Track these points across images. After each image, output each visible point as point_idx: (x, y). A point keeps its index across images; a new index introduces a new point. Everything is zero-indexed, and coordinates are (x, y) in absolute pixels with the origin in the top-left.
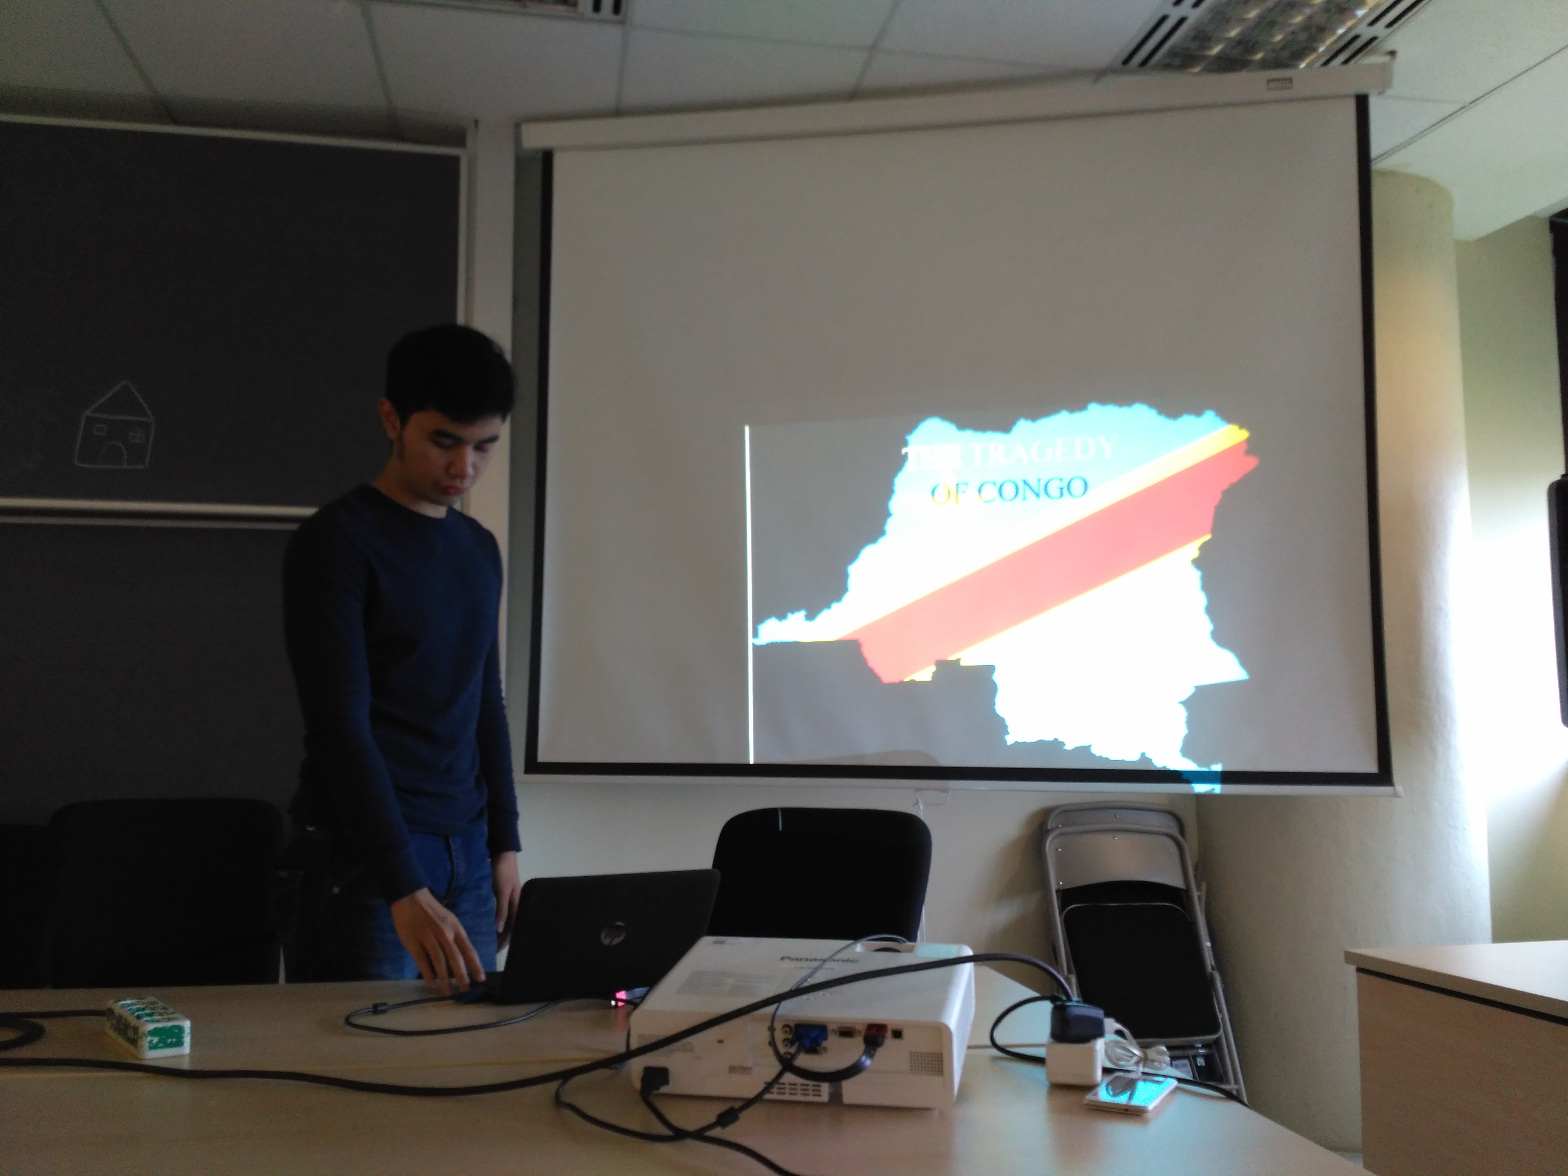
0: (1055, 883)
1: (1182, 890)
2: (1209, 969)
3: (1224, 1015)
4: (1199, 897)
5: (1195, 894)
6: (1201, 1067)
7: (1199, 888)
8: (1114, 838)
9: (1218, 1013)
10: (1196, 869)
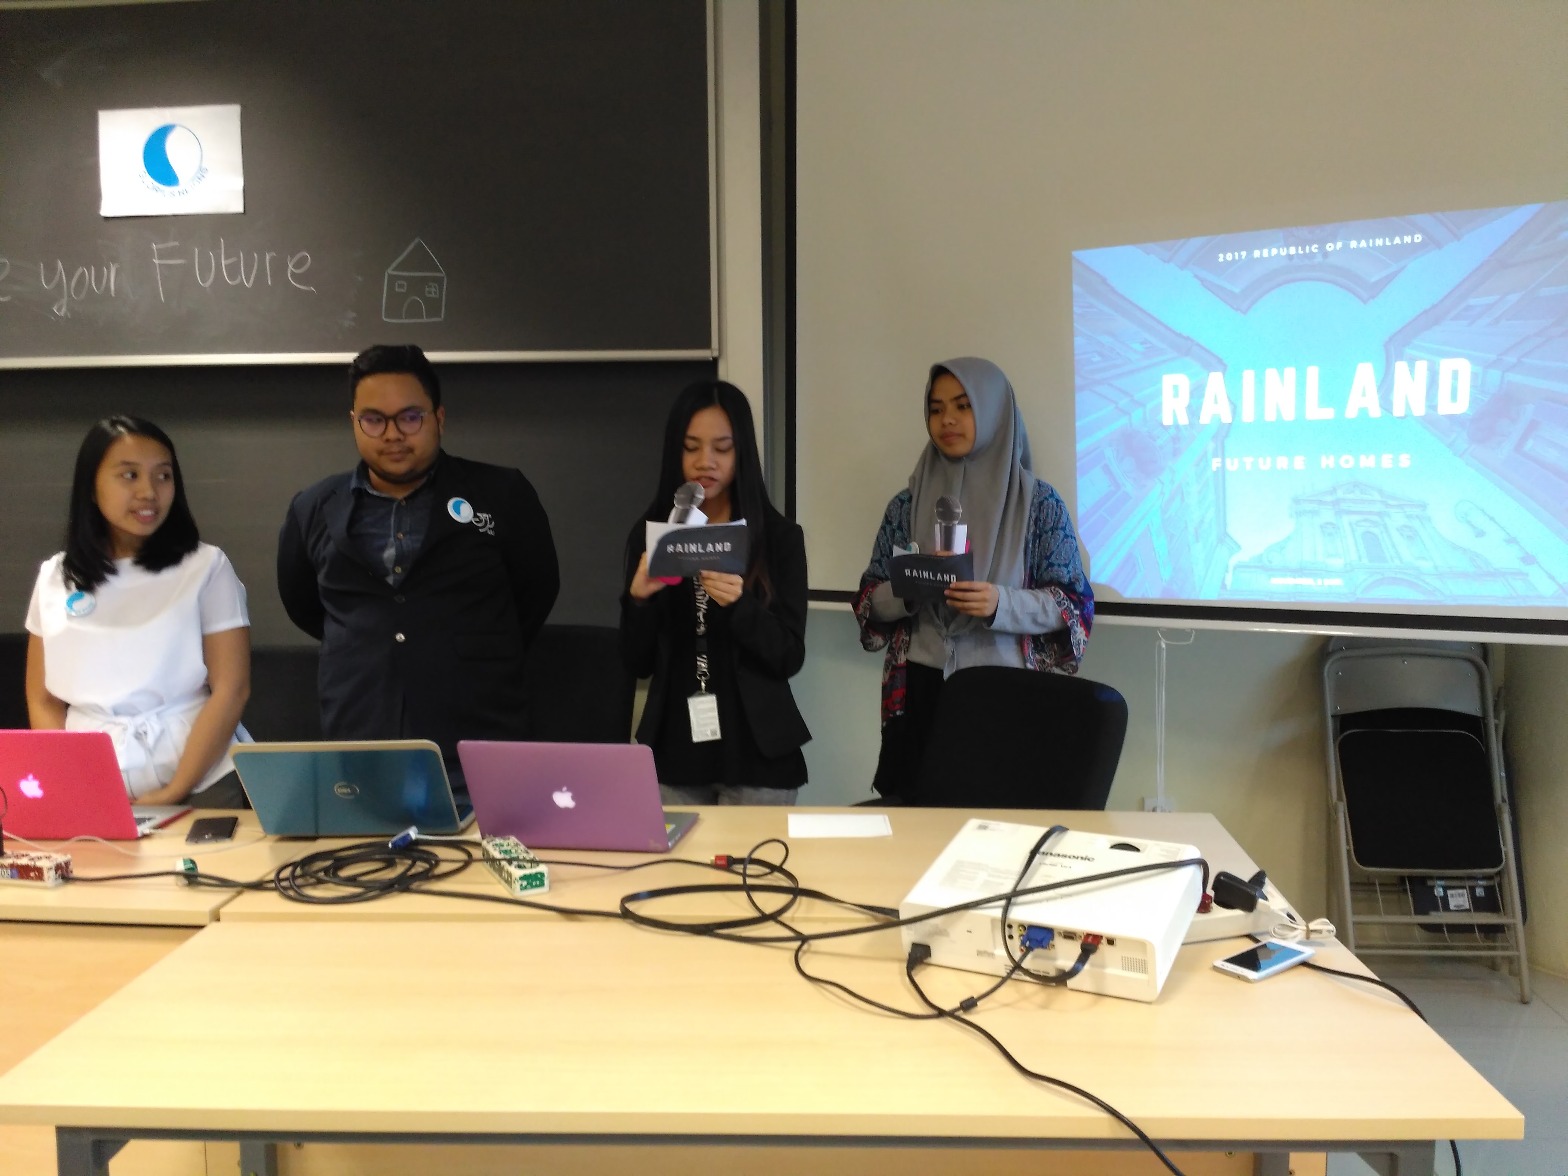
0: (1331, 708)
1: (1480, 717)
2: (1498, 799)
3: (1508, 848)
4: (1496, 726)
5: (1492, 722)
6: (1480, 898)
7: (1497, 717)
8: (1403, 662)
9: (1502, 846)
10: (1498, 695)
